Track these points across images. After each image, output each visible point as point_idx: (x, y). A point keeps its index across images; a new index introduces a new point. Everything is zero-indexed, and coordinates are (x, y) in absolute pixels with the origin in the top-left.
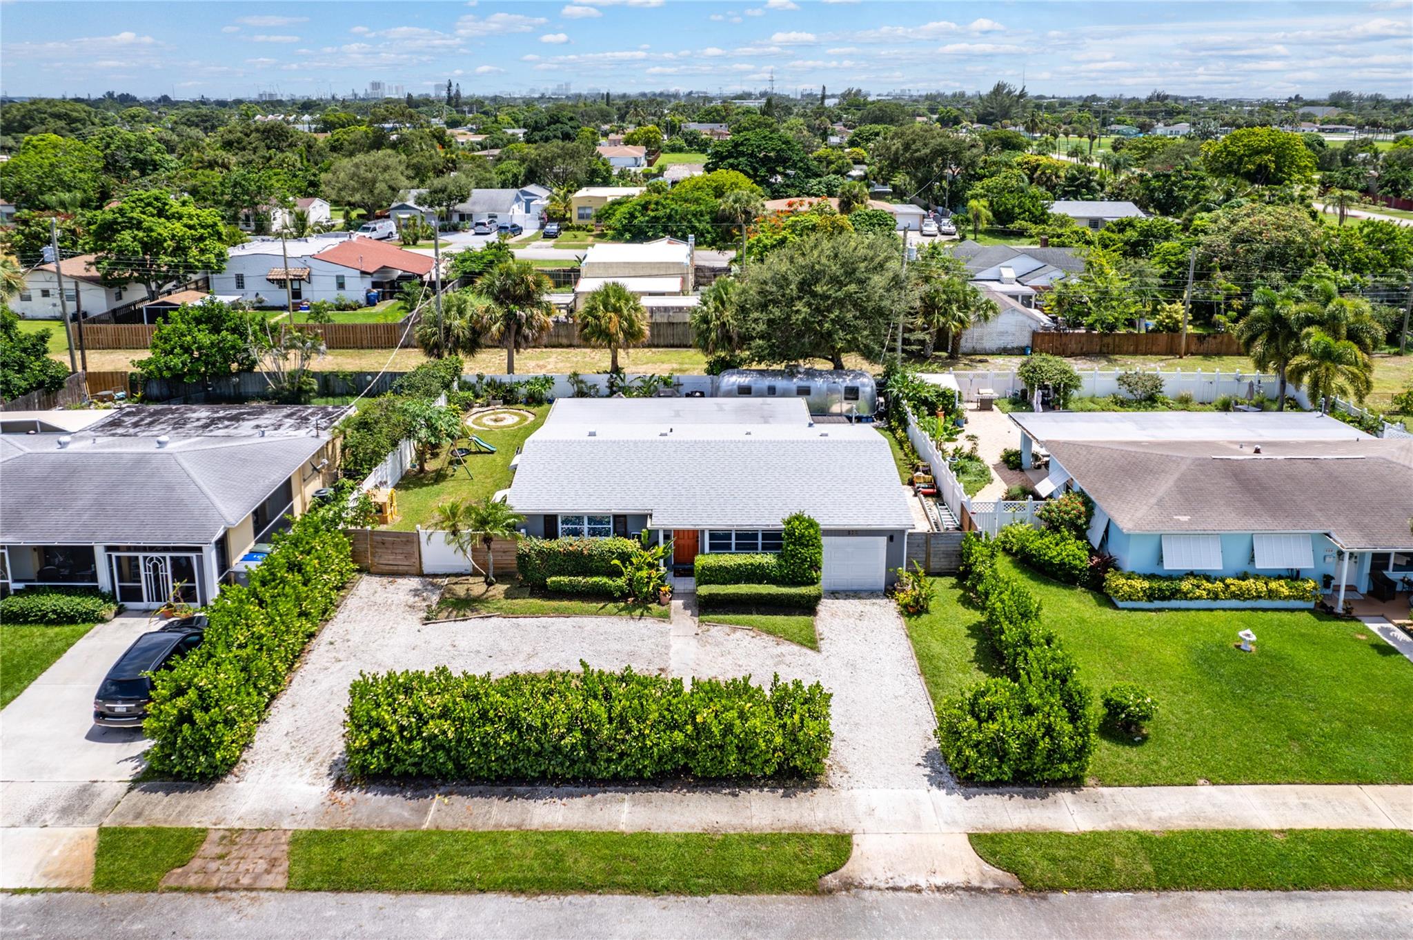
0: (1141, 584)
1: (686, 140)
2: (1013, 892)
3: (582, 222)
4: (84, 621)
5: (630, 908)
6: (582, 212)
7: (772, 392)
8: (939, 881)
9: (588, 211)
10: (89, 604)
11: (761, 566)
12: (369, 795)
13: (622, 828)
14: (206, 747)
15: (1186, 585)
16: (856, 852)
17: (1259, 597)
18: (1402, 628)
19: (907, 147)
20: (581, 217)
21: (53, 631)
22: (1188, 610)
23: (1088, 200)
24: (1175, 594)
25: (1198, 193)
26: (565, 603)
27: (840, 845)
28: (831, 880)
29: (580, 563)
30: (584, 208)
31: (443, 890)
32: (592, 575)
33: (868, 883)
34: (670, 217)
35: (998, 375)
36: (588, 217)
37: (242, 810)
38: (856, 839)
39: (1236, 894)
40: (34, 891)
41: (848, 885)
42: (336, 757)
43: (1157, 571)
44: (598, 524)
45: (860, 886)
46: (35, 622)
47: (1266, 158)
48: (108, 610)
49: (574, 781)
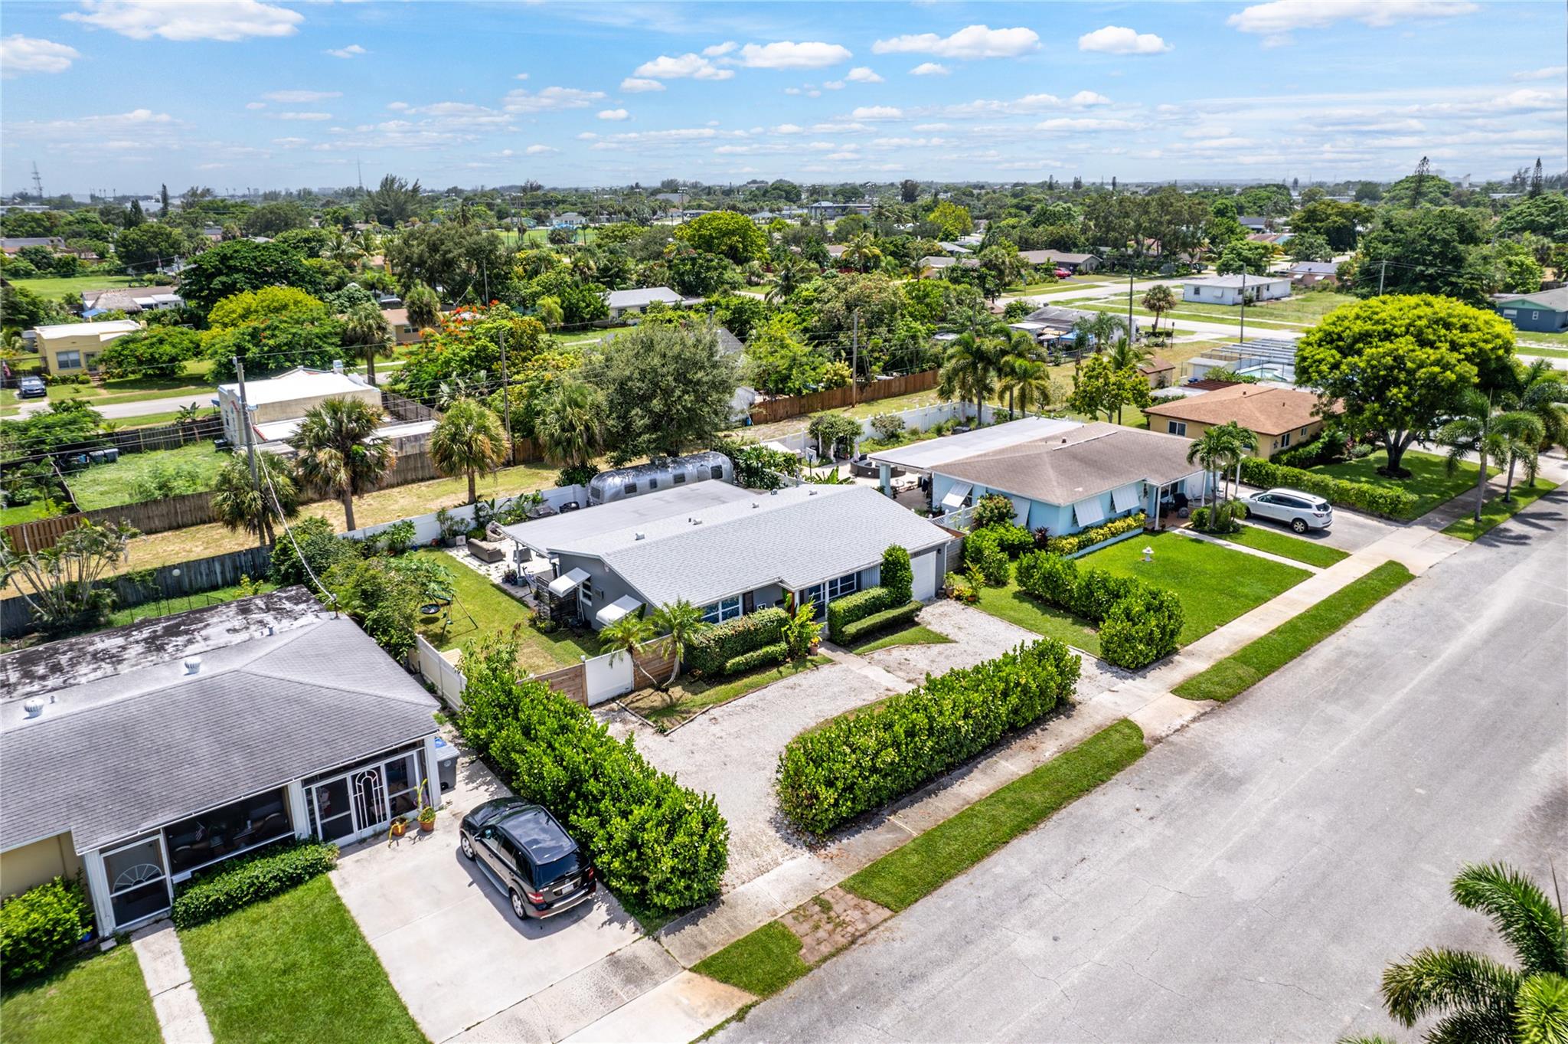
0: (1075, 541)
1: (32, 261)
2: (1219, 707)
3: (66, 373)
4: (312, 876)
6: (63, 358)
7: (654, 485)
9: (73, 357)
13: (1021, 773)
15: (1093, 534)
16: (1138, 724)
19: (434, 248)
20: (63, 365)
21: (286, 899)
22: (1094, 552)
23: (623, 289)
24: (1091, 542)
26: (746, 681)
27: (1127, 725)
28: (1146, 741)
29: (748, 641)
30: (67, 353)
32: (761, 647)
33: (1163, 734)
36: (76, 363)
38: (1128, 718)
41: (1157, 740)
44: (730, 607)
45: (1162, 738)
47: (735, 239)
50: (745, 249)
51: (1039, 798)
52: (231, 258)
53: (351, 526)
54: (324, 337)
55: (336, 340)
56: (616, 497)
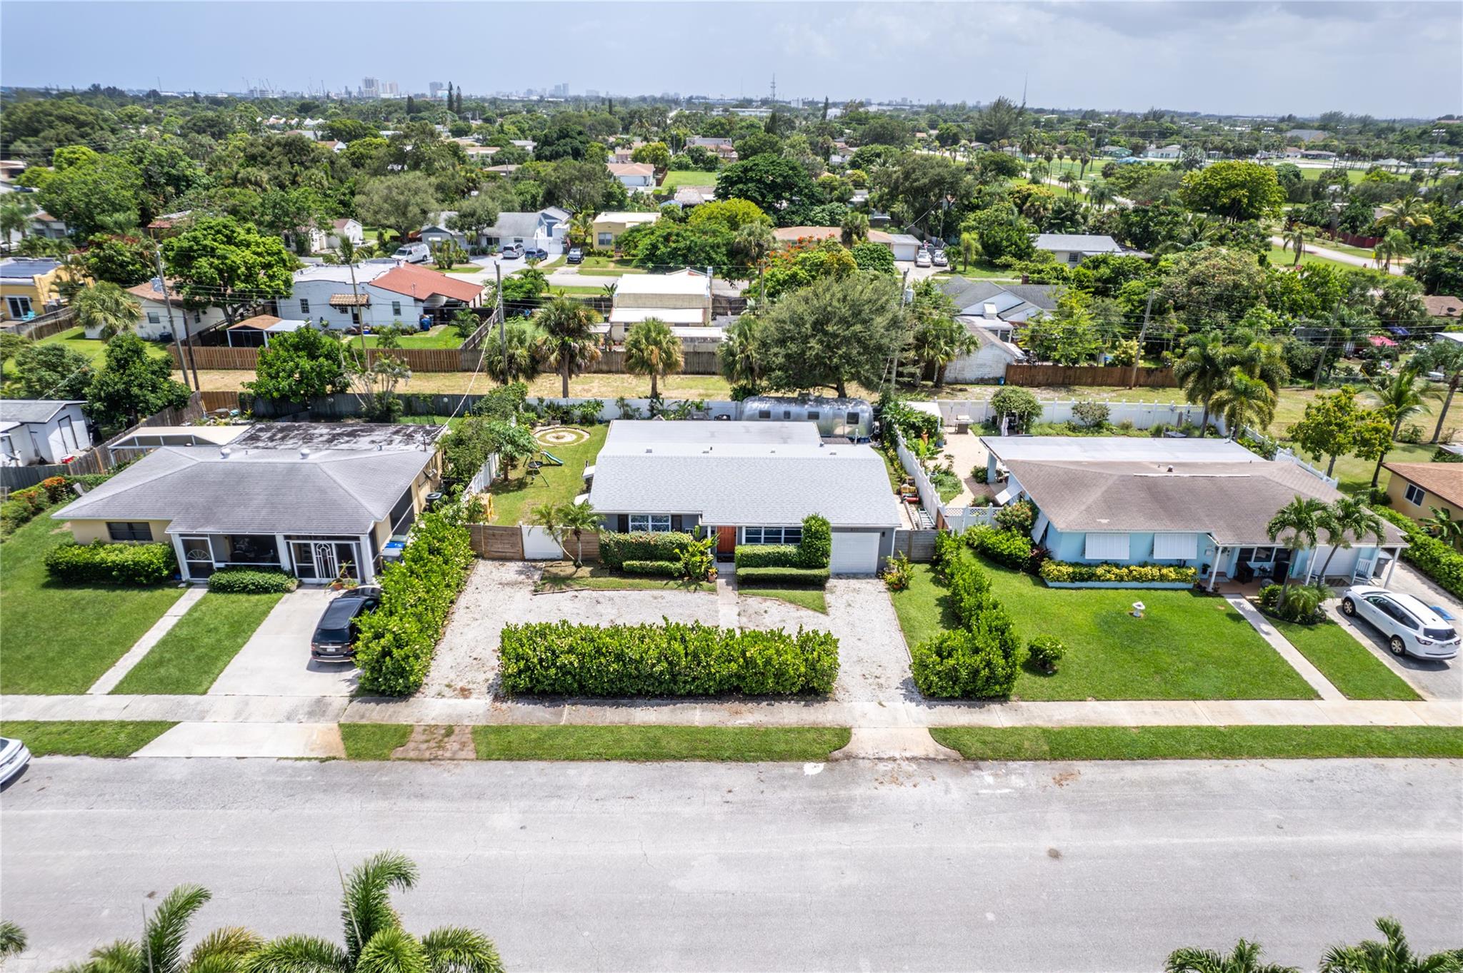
0: (1066, 570)
1: (692, 157)
3: (602, 248)
4: (276, 591)
5: (706, 769)
6: (602, 237)
7: (787, 416)
8: (908, 754)
9: (608, 237)
10: (277, 579)
11: (785, 554)
12: (519, 705)
13: (697, 724)
14: (402, 673)
15: (1100, 571)
16: (853, 738)
17: (1153, 580)
18: (1251, 602)
19: (907, 176)
20: (601, 242)
21: (255, 598)
22: (1100, 588)
23: (1071, 233)
24: (1091, 577)
25: (1171, 229)
26: (637, 581)
27: (843, 735)
28: (837, 754)
29: (648, 551)
30: (605, 233)
31: (581, 759)
32: (657, 559)
33: (861, 756)
34: (689, 249)
35: (975, 403)
36: (608, 242)
37: (433, 714)
38: (853, 731)
39: (1100, 762)
40: (309, 759)
41: (848, 757)
42: (490, 682)
43: (1080, 561)
44: (659, 522)
45: (856, 757)
46: (239, 592)
47: (1241, 192)
48: (292, 583)
49: (661, 696)
50: (1250, 204)
51: (673, 745)
52: (751, 169)
53: (565, 394)
54: (715, 247)
55: (723, 250)
56: (751, 418)
